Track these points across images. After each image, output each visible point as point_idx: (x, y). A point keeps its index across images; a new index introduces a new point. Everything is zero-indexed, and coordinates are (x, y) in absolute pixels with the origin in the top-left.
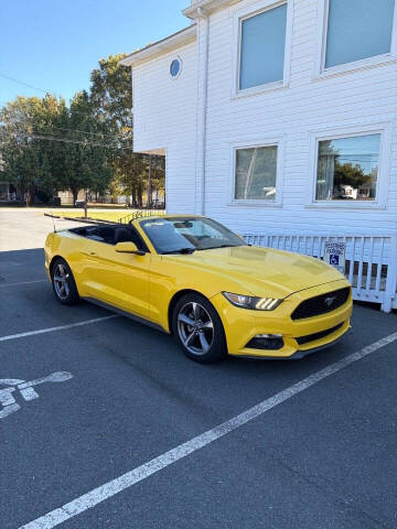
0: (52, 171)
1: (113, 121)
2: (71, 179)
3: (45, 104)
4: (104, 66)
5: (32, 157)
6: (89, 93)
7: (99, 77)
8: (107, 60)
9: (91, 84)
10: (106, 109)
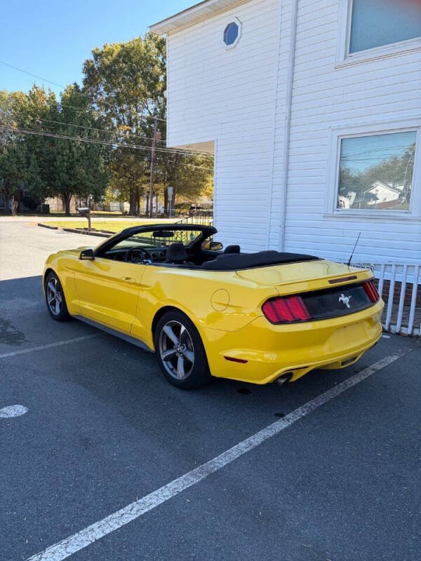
0: (41, 173)
1: (108, 119)
2: (63, 184)
3: (32, 97)
4: (97, 56)
5: (18, 158)
6: (81, 86)
7: (92, 68)
8: (101, 49)
9: (84, 76)
10: (100, 104)
